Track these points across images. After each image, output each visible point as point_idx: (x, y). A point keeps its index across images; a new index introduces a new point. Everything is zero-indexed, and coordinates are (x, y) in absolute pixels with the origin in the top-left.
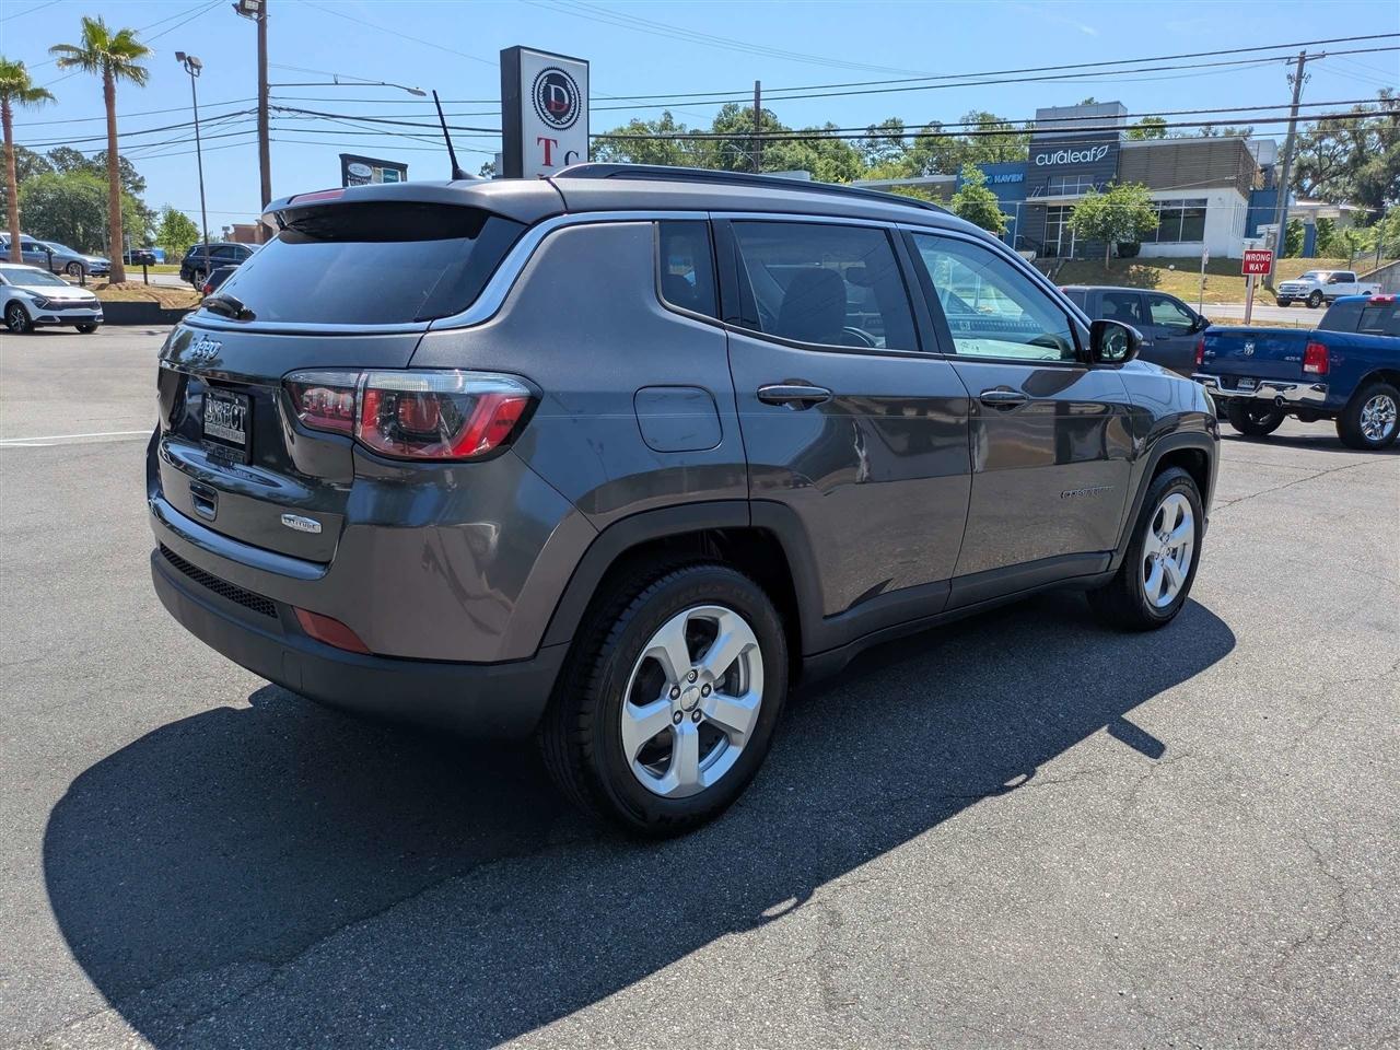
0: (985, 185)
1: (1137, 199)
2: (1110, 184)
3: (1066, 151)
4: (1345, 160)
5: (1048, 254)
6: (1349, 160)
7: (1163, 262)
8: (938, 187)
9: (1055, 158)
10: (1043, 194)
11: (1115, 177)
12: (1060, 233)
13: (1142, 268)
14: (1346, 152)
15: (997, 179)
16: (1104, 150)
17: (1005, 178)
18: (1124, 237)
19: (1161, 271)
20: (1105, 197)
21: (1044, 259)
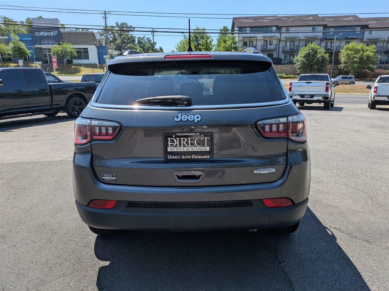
0: (19, 40)
1: (70, 47)
2: (61, 43)
3: (44, 32)
4: (111, 39)
5: (45, 63)
6: (112, 39)
7: (81, 65)
8: (2, 40)
9: (41, 34)
10: (40, 44)
11: (62, 41)
12: (48, 56)
13: (75, 67)
14: (111, 37)
15: (23, 39)
16: (56, 32)
17: (25, 39)
18: (68, 58)
19: (81, 67)
20: (61, 46)
21: (44, 64)
